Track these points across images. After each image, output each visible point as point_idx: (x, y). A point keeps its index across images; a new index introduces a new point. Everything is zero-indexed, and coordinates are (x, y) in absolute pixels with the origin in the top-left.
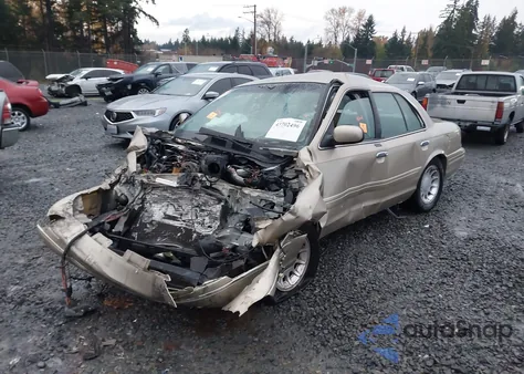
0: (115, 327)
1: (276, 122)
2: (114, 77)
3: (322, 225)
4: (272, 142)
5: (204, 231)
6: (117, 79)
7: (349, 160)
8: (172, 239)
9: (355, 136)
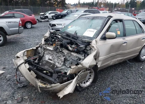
0: (30, 92)
1: (87, 30)
2: (56, 14)
3: (99, 67)
4: (84, 37)
5: (58, 65)
6: (57, 14)
7: (111, 44)
8: (49, 67)
9: (113, 36)
